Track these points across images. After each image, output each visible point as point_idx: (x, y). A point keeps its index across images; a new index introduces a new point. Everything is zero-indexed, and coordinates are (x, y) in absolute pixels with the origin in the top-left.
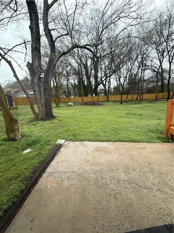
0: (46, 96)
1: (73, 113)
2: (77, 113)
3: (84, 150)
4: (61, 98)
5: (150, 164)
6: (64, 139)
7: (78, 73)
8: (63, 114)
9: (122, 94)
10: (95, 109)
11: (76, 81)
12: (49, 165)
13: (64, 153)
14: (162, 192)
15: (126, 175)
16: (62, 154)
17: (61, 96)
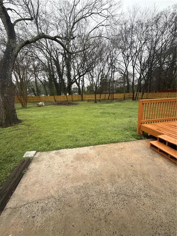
0: (5, 95)
1: (44, 115)
2: (50, 115)
3: (62, 161)
4: (29, 97)
5: (132, 166)
6: (34, 150)
7: (48, 69)
8: (31, 117)
9: (96, 93)
10: (70, 110)
11: (47, 78)
12: (12, 194)
13: (34, 171)
14: (149, 197)
15: (113, 185)
16: (32, 172)
17: (28, 94)
